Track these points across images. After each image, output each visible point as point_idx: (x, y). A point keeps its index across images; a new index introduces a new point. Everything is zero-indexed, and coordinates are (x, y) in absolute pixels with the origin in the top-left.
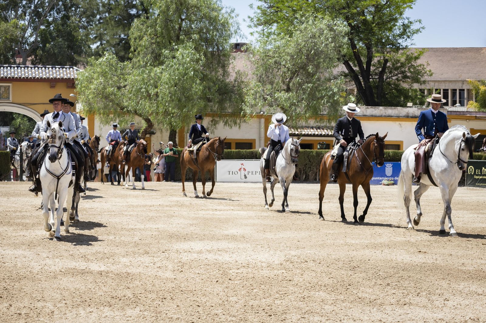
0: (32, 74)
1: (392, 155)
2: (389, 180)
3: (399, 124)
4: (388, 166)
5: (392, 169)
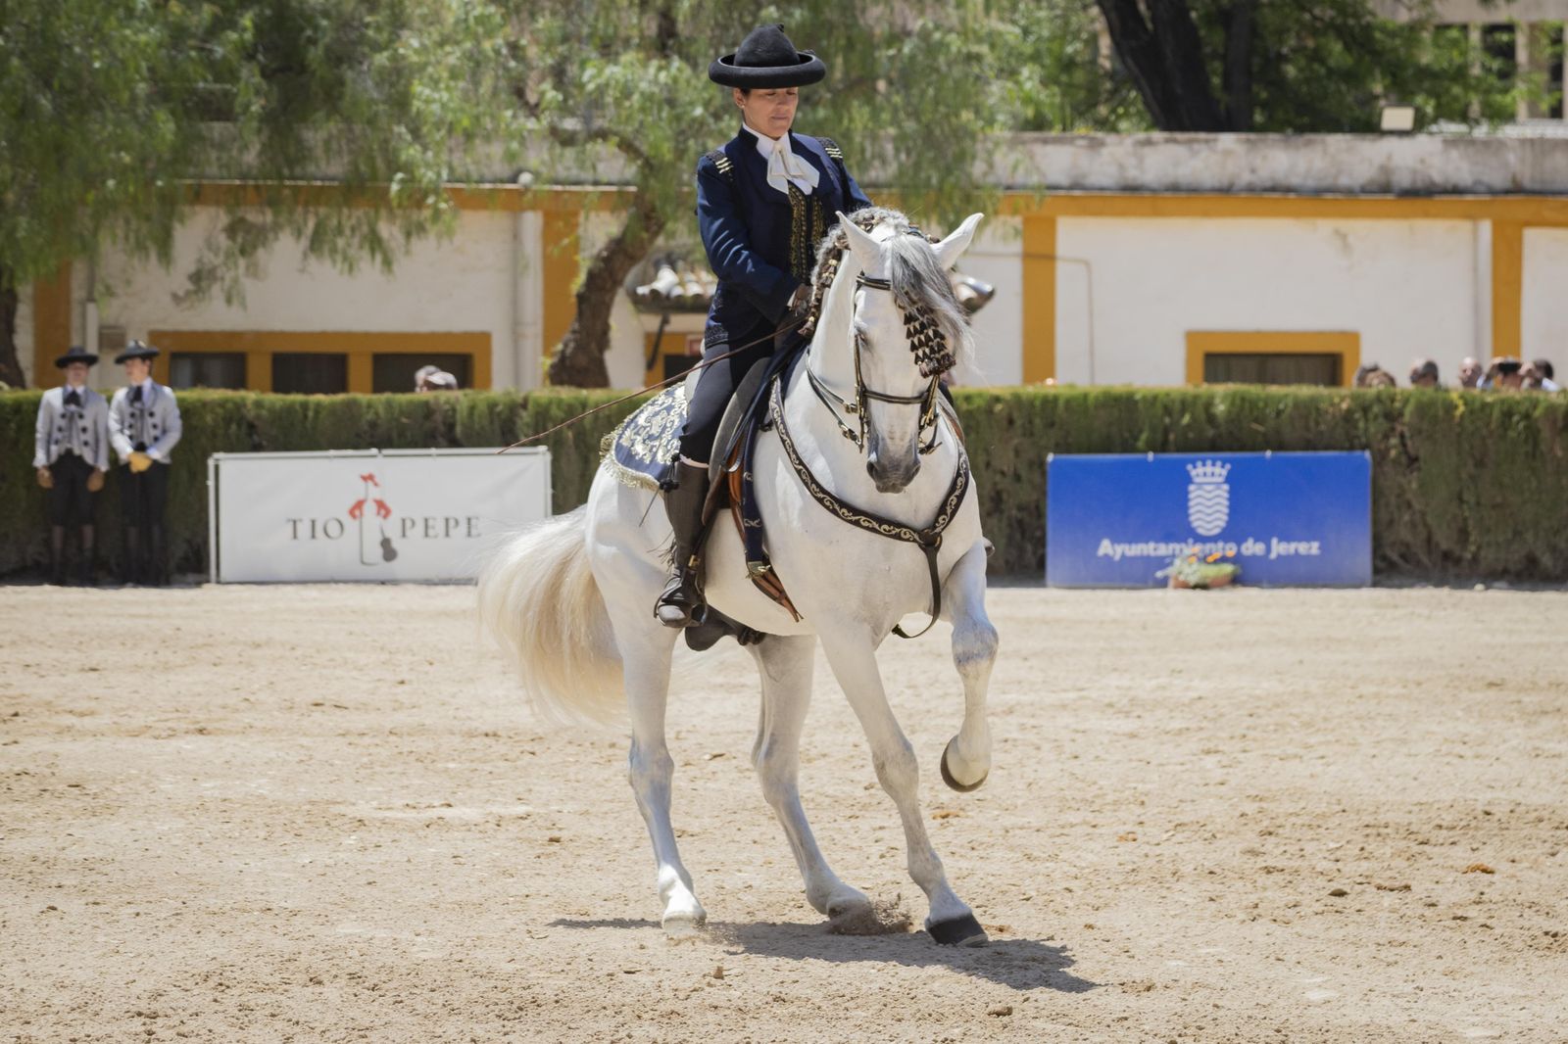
1: (1229, 412)
2: (1210, 559)
3: (1337, 232)
4: (1205, 474)
5: (1226, 495)
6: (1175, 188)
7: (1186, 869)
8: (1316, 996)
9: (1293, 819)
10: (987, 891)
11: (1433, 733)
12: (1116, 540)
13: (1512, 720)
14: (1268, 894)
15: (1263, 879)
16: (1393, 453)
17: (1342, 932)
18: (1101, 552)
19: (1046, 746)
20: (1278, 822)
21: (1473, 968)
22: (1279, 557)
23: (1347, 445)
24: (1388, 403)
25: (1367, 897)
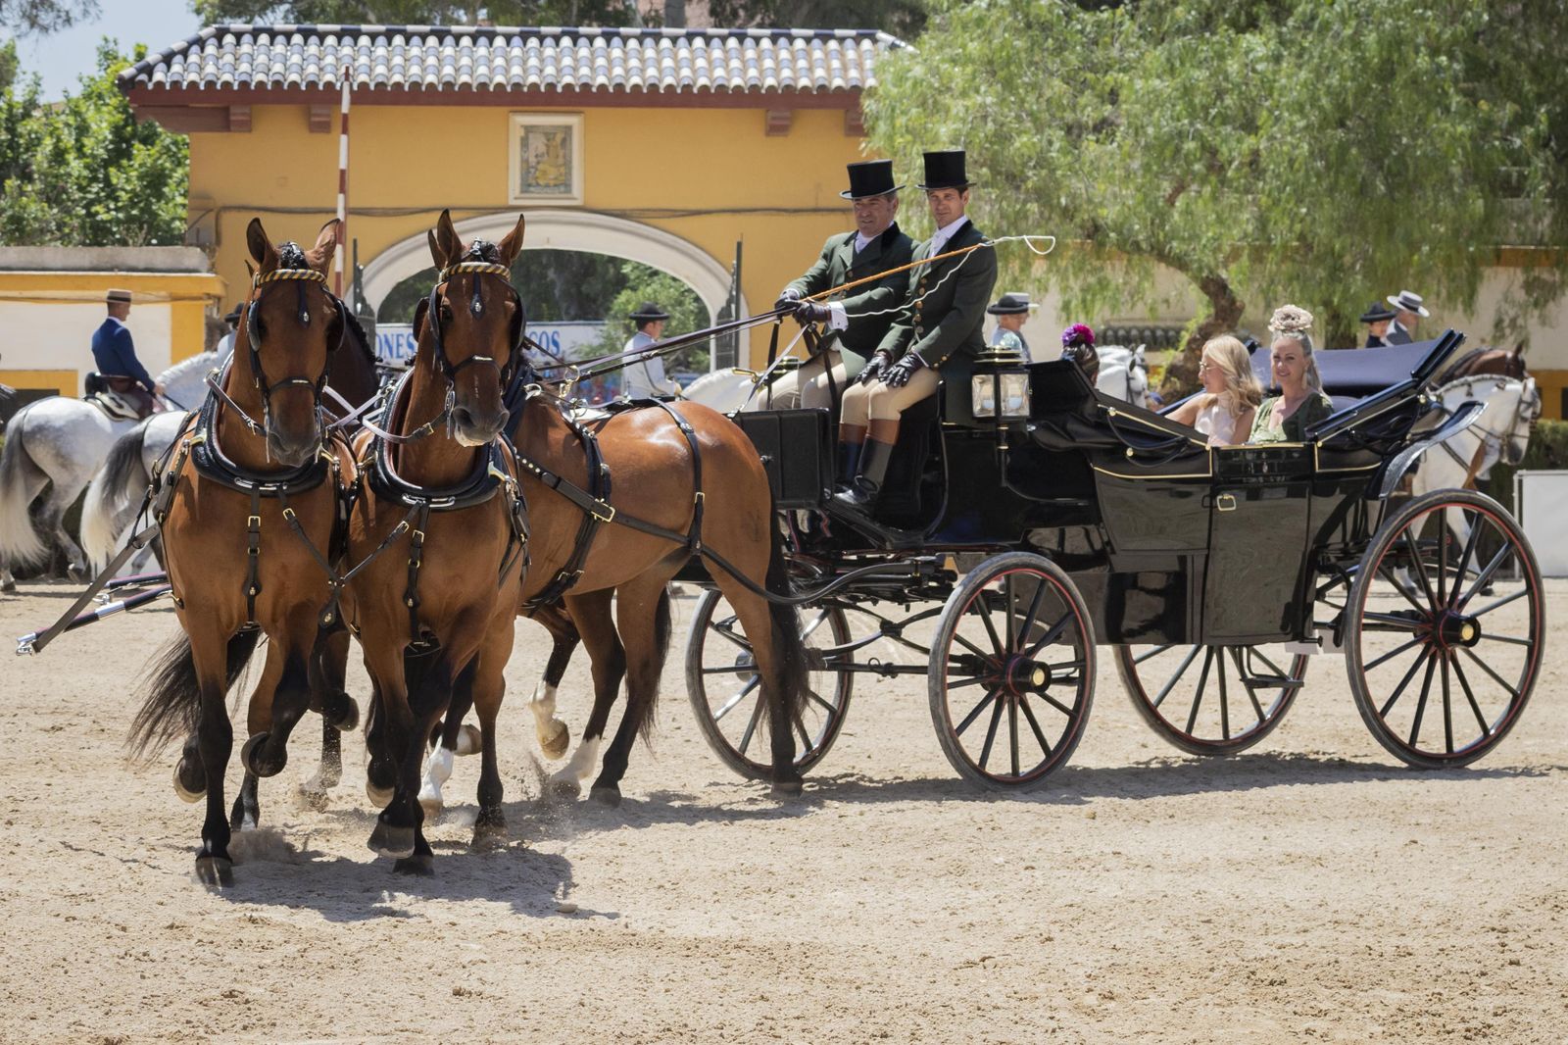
0: (677, 69)
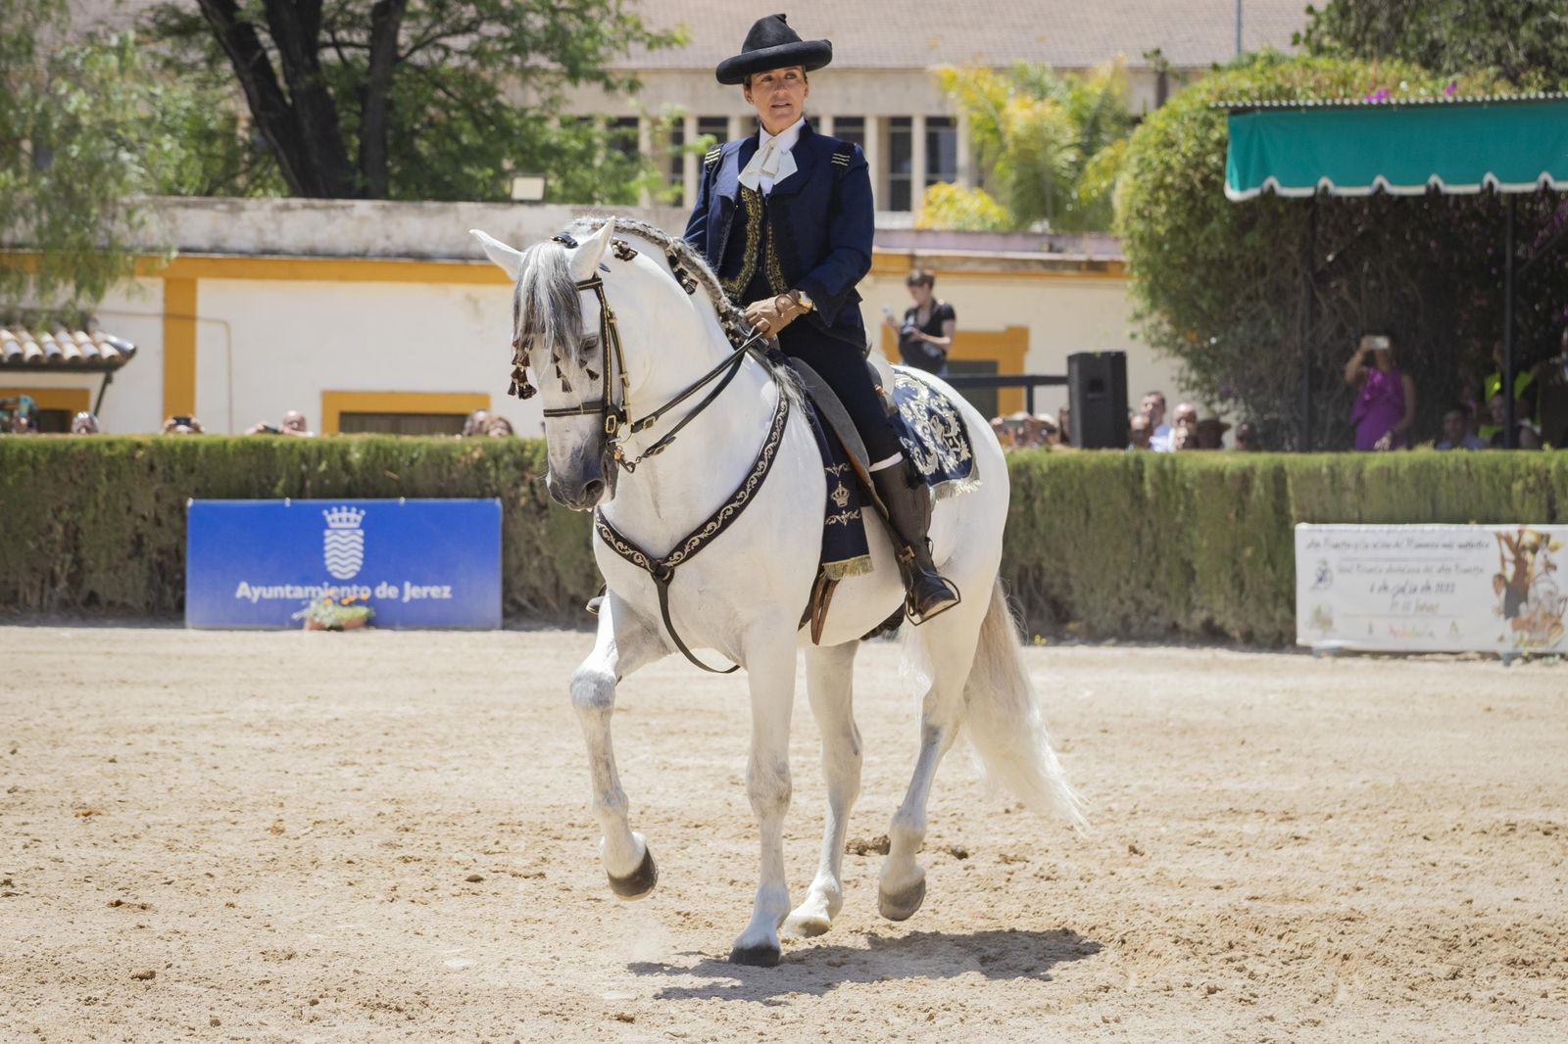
1: (365, 461)
2: (345, 602)
3: (469, 297)
4: (340, 520)
5: (361, 541)
6: (312, 253)
7: (325, 859)
8: (455, 964)
9: (429, 818)
10: (130, 875)
11: (564, 749)
12: (253, 583)
13: (639, 739)
14: (407, 880)
15: (400, 867)
16: (523, 501)
17: (480, 911)
18: (239, 594)
19: (185, 759)
20: (414, 821)
21: (607, 941)
22: (412, 600)
23: (478, 493)
24: (519, 453)
25: (503, 883)
